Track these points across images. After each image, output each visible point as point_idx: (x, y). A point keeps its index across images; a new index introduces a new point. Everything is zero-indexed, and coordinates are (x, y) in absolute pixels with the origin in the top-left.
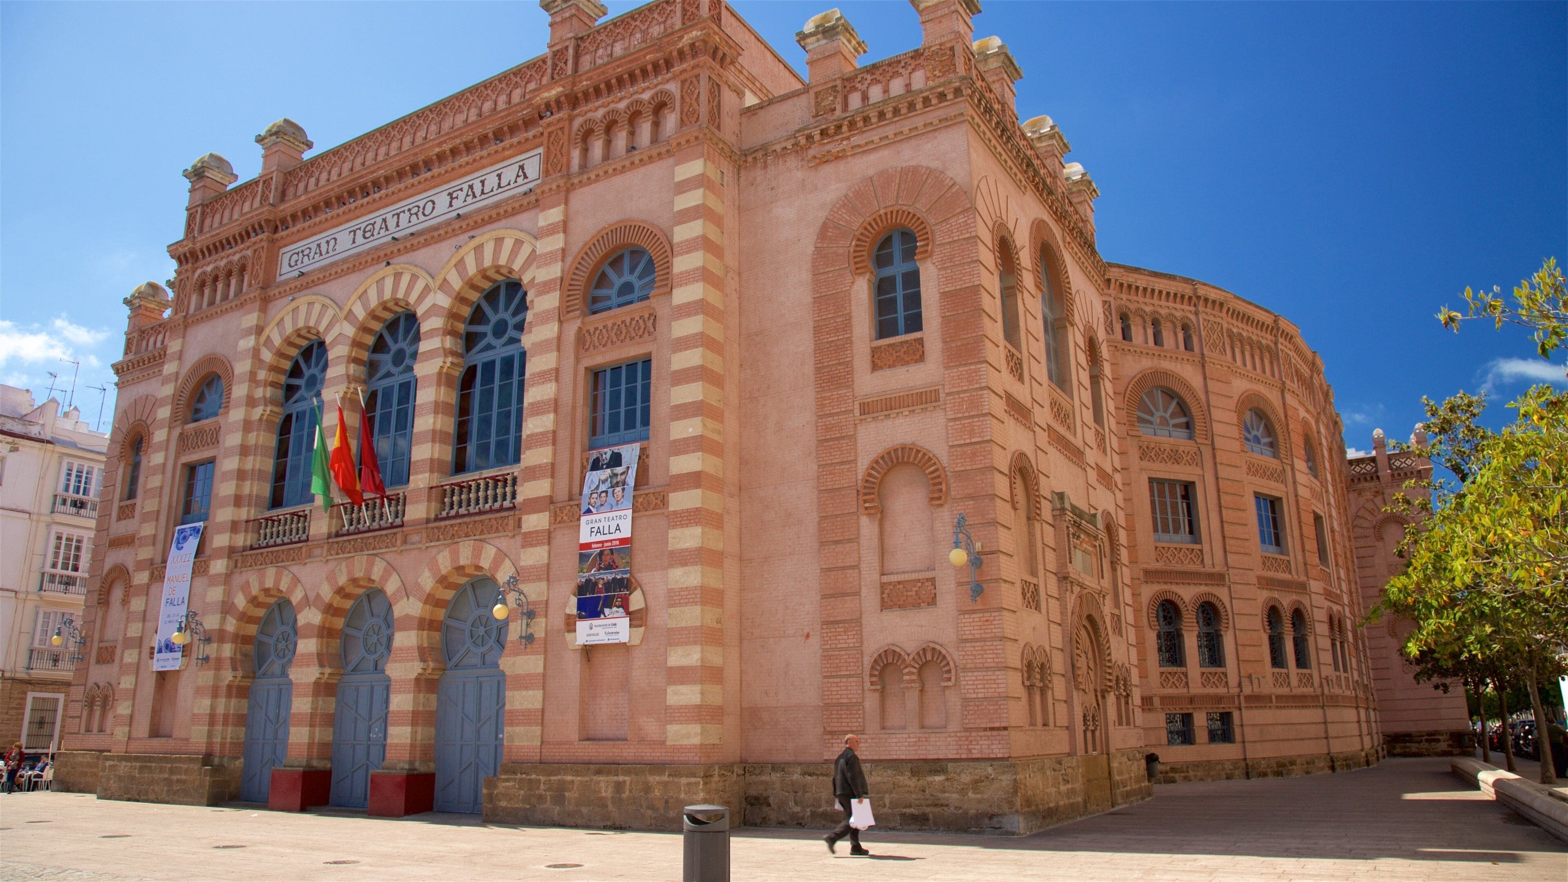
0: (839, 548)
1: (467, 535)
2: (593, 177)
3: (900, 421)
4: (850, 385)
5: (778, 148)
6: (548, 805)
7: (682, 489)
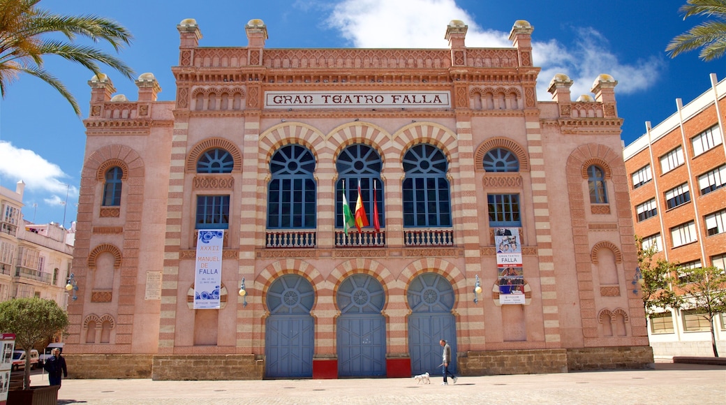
0: (585, 274)
1: (430, 255)
2: (484, 114)
3: (603, 233)
4: (584, 217)
5: (549, 122)
6: (496, 367)
7: (544, 248)
